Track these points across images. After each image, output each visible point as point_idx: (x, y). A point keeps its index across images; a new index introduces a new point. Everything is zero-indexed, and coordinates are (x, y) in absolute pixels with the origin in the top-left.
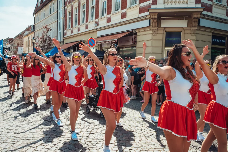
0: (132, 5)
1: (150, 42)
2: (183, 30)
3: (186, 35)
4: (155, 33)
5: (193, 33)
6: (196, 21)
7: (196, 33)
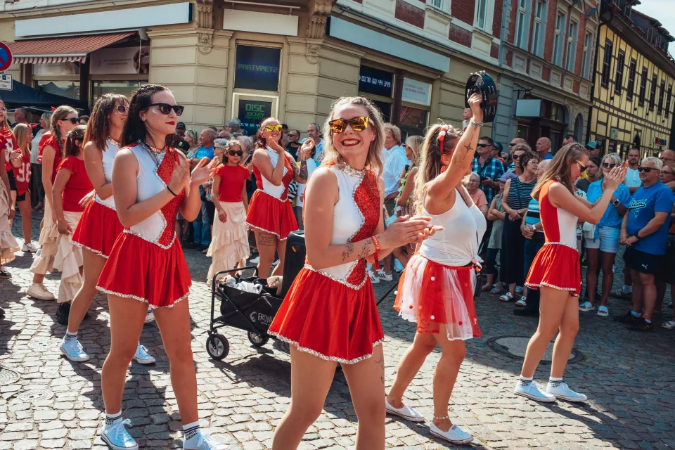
1: (192, 70)
2: (285, 45)
3: (294, 59)
4: (207, 45)
5: (311, 54)
6: (321, 23)
7: (320, 57)
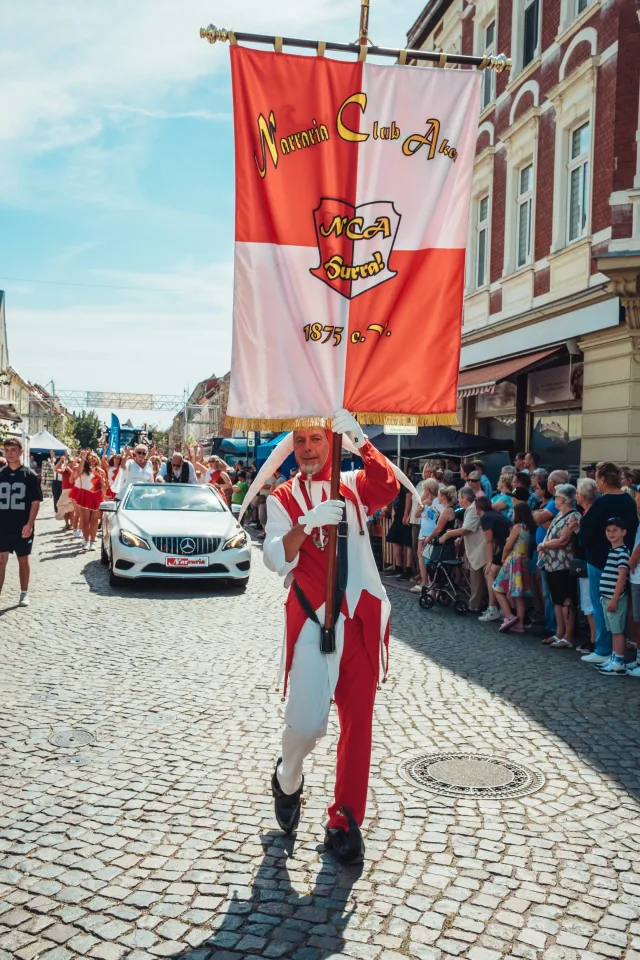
0: (571, 239)
1: (626, 388)
